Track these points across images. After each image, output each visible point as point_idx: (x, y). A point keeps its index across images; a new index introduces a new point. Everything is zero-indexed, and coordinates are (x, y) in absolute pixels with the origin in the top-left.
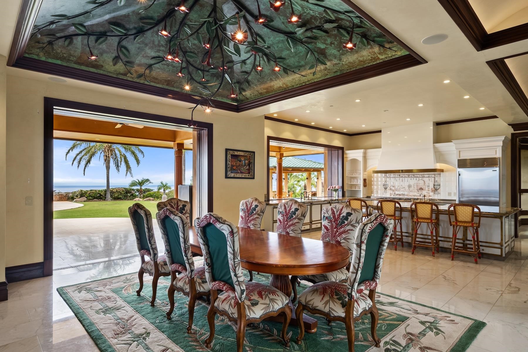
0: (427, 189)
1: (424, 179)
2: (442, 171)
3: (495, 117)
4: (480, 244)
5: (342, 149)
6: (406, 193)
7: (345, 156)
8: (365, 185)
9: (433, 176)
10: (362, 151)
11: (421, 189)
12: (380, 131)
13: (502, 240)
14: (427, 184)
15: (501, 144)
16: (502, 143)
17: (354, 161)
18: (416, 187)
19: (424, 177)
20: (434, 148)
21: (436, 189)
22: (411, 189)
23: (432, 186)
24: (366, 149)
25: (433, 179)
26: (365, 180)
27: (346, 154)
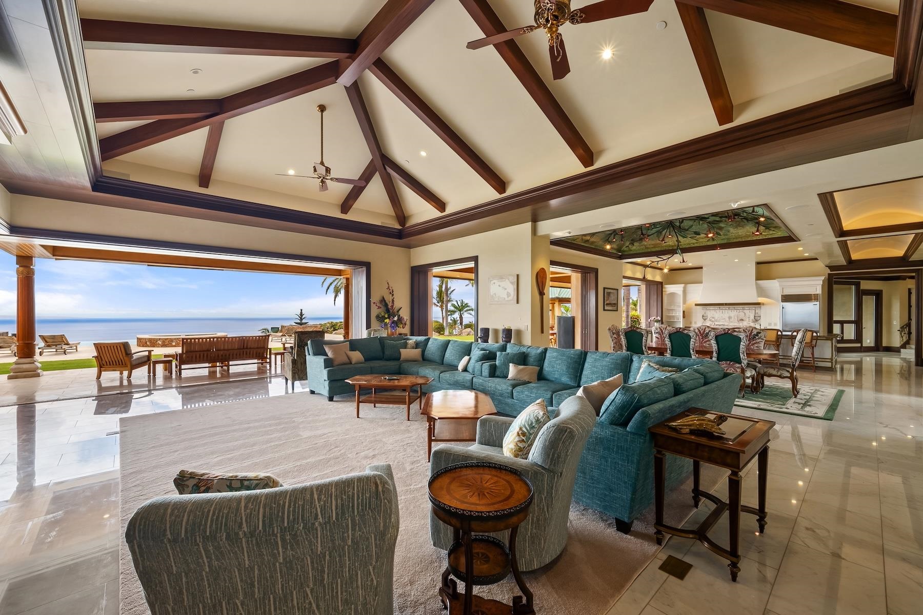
0: (747, 320)
1: (745, 311)
2: (763, 304)
3: (814, 259)
4: (816, 359)
5: (661, 283)
6: (726, 324)
7: (664, 290)
8: (684, 317)
9: (754, 308)
10: (683, 285)
11: (742, 320)
12: (702, 268)
13: (832, 356)
14: (747, 315)
15: (821, 283)
17: (673, 295)
18: (736, 318)
19: (744, 310)
20: (756, 284)
21: (756, 320)
22: (731, 320)
23: (752, 317)
24: (686, 283)
25: (754, 311)
26: (684, 312)
27: (665, 288)
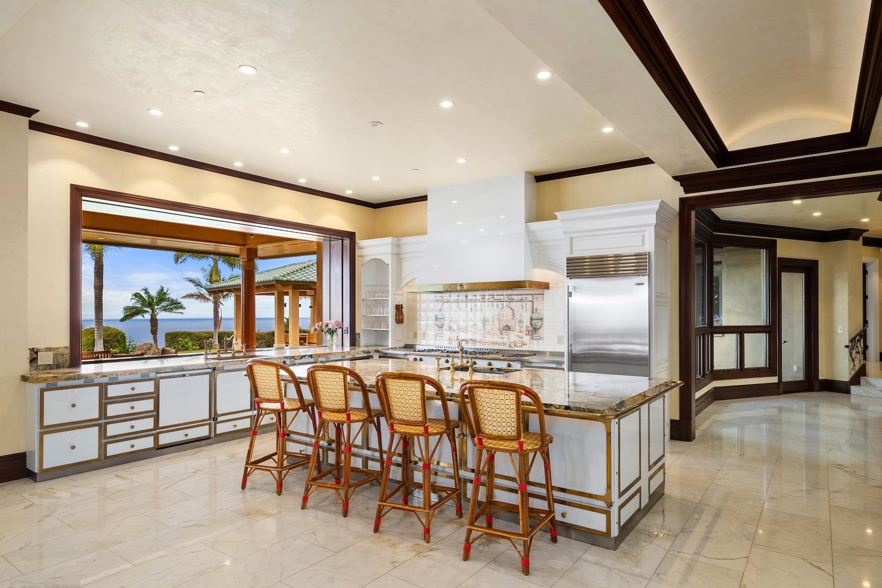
0: (518, 328)
1: (513, 305)
2: (546, 286)
3: (647, 161)
5: (351, 236)
6: (478, 337)
7: (358, 252)
8: (399, 319)
9: (530, 298)
10: (389, 240)
11: (508, 328)
12: (424, 198)
13: (609, 487)
14: (518, 317)
15: (652, 219)
16: (654, 216)
17: (379, 263)
18: (496, 323)
19: (511, 301)
20: (529, 232)
21: (534, 330)
22: (488, 327)
23: (527, 322)
24: (399, 236)
25: (529, 304)
26: (399, 308)
27: (359, 248)
